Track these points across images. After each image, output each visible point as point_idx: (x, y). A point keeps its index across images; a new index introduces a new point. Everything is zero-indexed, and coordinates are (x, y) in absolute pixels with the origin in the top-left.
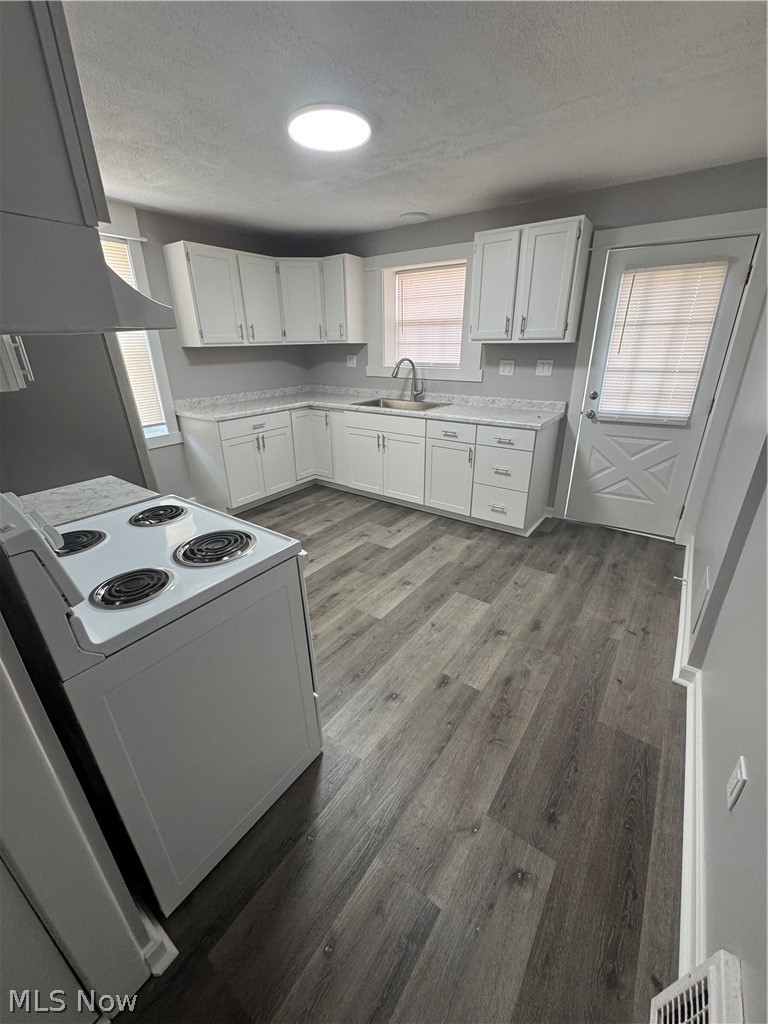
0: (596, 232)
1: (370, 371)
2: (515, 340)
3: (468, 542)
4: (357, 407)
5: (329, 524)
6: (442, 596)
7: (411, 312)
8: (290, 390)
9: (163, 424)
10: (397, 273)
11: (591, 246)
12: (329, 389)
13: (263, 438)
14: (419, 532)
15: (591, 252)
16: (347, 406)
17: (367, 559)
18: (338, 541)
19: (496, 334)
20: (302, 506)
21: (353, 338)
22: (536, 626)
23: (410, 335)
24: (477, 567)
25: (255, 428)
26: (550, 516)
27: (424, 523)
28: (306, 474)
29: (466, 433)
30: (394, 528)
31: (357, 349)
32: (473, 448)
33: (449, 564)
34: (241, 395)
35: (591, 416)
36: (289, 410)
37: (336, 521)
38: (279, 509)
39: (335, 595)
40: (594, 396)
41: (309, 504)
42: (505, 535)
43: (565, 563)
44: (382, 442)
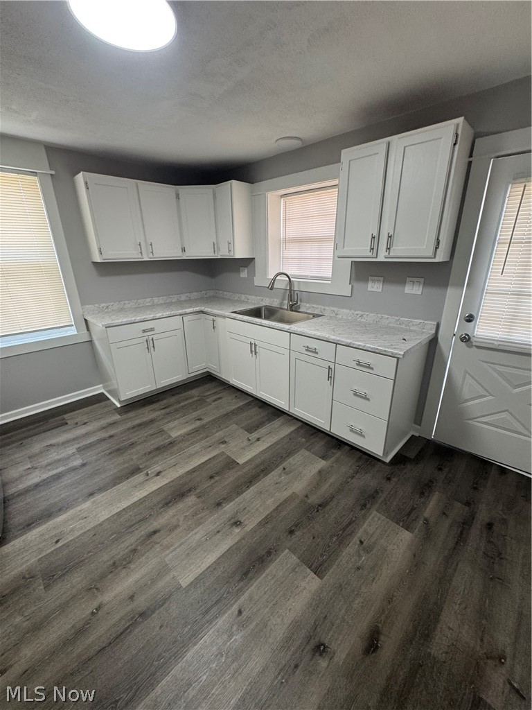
0: (477, 140)
1: (258, 281)
2: (381, 258)
3: (322, 464)
4: (235, 315)
5: (198, 423)
6: (269, 553)
7: (294, 231)
8: (195, 295)
9: (72, 325)
10: (282, 196)
11: (471, 156)
12: (228, 295)
13: (152, 339)
14: (276, 443)
15: (470, 163)
16: (227, 314)
17: (211, 477)
18: (197, 447)
19: (362, 251)
20: (187, 399)
21: (240, 252)
22: (372, 644)
23: (292, 251)
24: (322, 505)
25: (144, 331)
26: (417, 435)
27: (287, 430)
28: (197, 368)
29: (326, 350)
30: (255, 435)
31: (247, 262)
32: (332, 366)
33: (293, 497)
34: (148, 300)
35: (466, 339)
36: (180, 315)
37: (206, 420)
38: (165, 401)
39: (155, 532)
40: (470, 319)
41: (192, 397)
42: (365, 458)
43: (427, 514)
44: (254, 349)
